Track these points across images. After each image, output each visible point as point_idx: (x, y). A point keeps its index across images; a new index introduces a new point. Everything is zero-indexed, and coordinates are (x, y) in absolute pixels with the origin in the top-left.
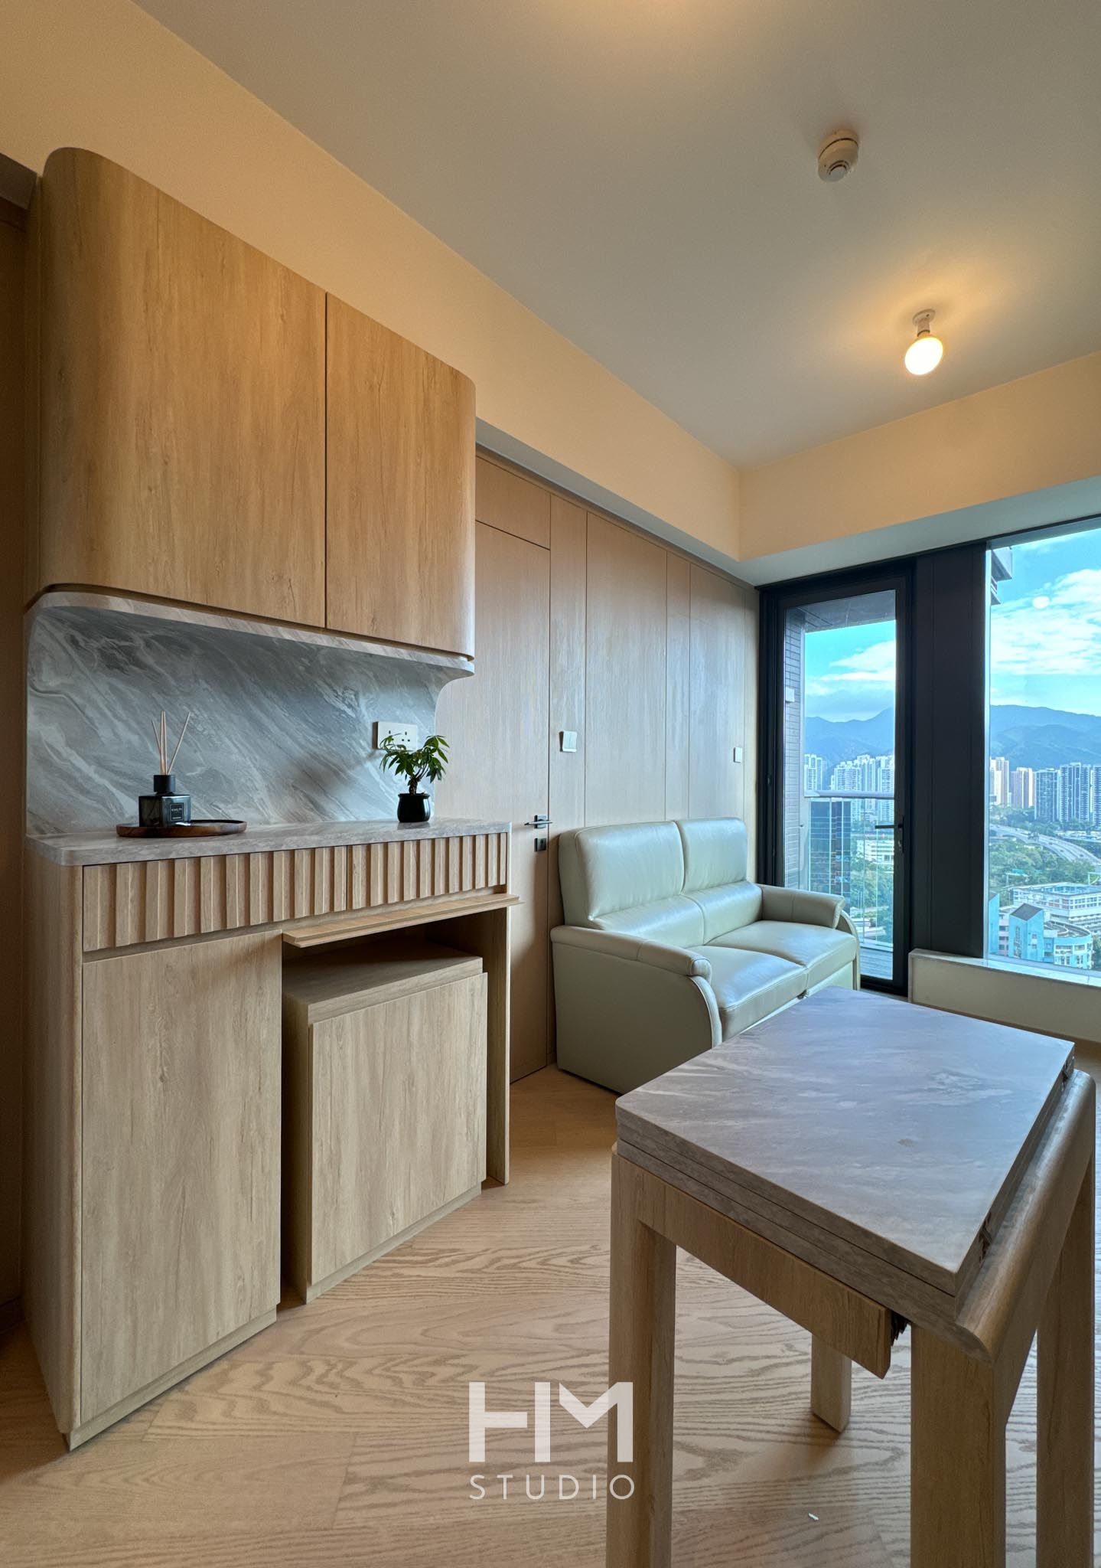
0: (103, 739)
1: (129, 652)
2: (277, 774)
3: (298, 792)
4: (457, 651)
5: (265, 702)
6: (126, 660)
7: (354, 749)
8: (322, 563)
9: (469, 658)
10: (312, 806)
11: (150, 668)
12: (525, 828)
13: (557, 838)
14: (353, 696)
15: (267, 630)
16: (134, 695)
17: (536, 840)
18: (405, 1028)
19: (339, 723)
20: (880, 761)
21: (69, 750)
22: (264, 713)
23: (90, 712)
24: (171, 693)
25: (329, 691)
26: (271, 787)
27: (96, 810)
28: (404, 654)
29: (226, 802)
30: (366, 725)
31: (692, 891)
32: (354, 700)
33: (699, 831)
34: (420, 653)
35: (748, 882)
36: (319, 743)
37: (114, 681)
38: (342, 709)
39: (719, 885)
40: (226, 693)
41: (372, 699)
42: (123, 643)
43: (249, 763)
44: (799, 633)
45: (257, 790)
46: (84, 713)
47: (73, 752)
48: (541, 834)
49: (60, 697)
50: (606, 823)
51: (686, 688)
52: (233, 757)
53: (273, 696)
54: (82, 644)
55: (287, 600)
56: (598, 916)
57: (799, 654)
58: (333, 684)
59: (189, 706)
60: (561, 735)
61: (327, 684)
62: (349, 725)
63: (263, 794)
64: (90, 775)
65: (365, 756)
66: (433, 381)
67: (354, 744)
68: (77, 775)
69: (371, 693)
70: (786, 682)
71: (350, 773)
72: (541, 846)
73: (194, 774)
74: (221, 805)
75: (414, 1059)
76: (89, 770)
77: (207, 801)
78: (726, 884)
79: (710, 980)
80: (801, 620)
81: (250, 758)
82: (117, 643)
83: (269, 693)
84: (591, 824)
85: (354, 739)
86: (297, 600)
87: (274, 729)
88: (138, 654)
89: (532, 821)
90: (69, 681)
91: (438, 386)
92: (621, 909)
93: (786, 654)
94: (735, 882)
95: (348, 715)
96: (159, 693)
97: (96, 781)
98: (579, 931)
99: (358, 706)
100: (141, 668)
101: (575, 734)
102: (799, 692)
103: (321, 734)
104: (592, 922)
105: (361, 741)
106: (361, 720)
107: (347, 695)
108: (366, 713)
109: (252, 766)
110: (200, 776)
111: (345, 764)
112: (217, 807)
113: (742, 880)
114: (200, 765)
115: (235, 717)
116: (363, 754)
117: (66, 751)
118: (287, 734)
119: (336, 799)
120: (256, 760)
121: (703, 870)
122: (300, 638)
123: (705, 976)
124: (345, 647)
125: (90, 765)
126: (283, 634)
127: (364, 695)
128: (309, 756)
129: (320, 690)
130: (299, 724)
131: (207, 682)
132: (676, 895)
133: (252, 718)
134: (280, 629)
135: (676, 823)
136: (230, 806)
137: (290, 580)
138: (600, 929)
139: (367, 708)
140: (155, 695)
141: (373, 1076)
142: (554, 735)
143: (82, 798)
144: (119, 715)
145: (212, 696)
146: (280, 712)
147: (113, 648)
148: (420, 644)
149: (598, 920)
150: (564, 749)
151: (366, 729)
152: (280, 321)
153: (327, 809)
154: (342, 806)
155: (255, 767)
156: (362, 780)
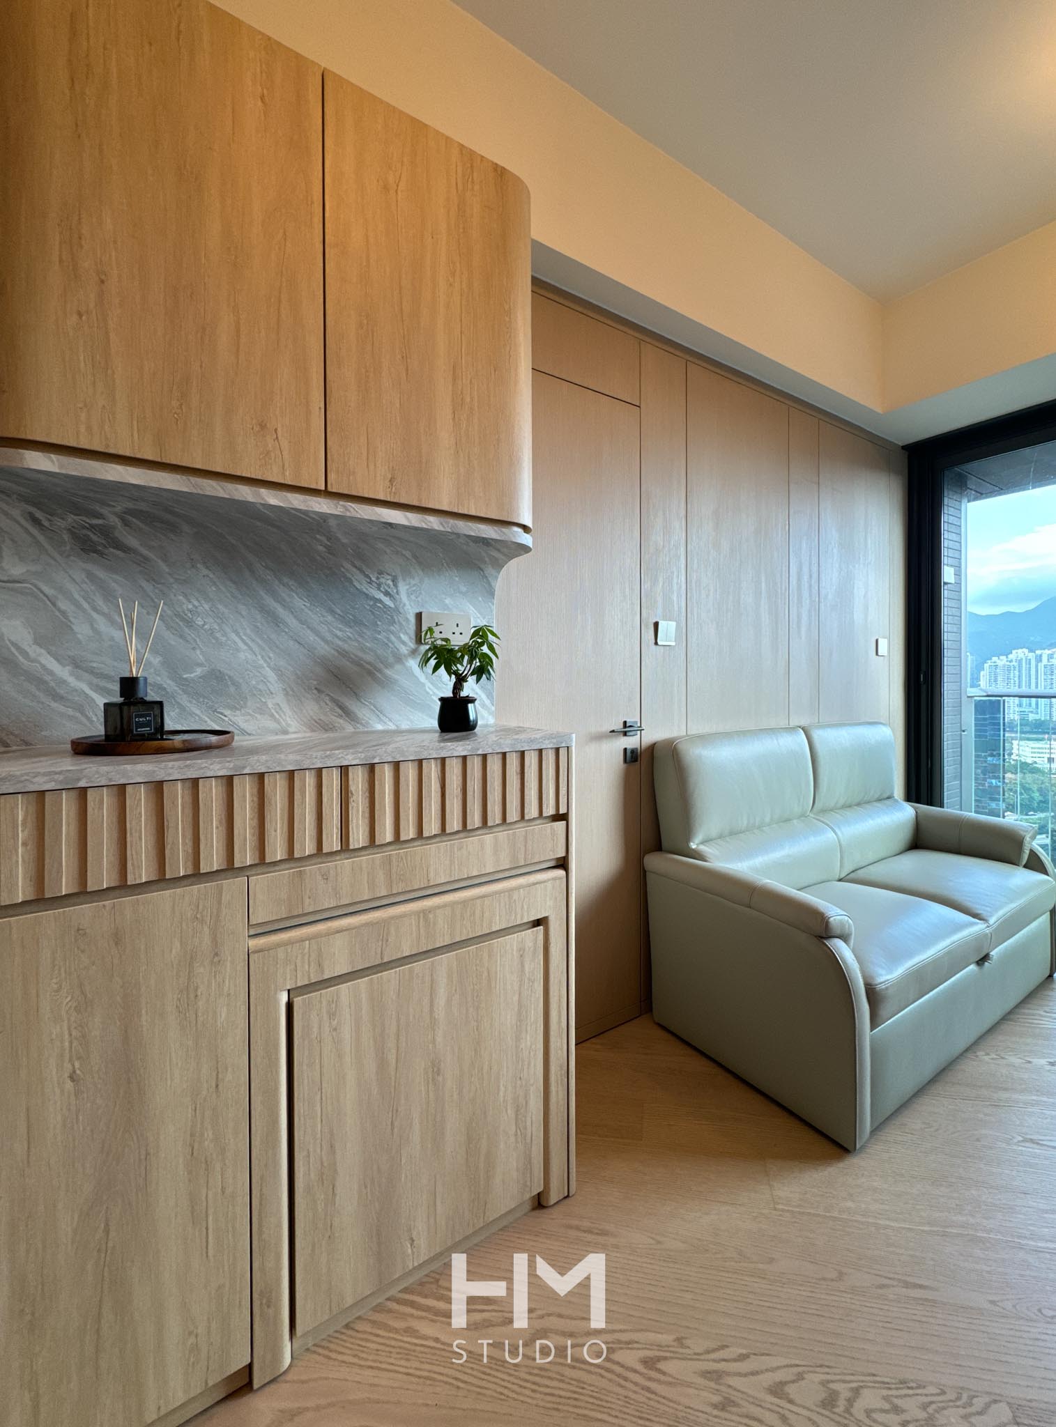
0: (79, 636)
1: (106, 532)
2: (296, 674)
3: (323, 696)
4: (509, 520)
5: (283, 592)
6: (103, 542)
7: (393, 644)
8: (320, 408)
9: (526, 529)
10: (340, 711)
11: (135, 551)
12: (610, 737)
13: (652, 748)
14: (391, 583)
15: (245, 493)
16: (116, 582)
17: (625, 749)
18: (426, 1001)
19: (373, 613)
20: (1041, 656)
21: (39, 650)
22: (278, 602)
23: (63, 605)
24: (163, 581)
25: (361, 577)
26: (288, 689)
27: (71, 718)
28: (433, 522)
29: (233, 708)
30: (409, 617)
31: (824, 811)
32: (392, 586)
33: (832, 739)
34: (456, 522)
35: (897, 801)
36: (349, 638)
37: (89, 566)
38: (377, 597)
39: (858, 804)
40: (231, 580)
41: (414, 585)
42: (95, 522)
43: (261, 662)
44: (960, 502)
45: (272, 693)
46: (54, 604)
47: (43, 651)
48: (631, 742)
49: (25, 587)
50: (714, 730)
51: (815, 569)
52: (242, 656)
53: (290, 583)
54: (46, 523)
55: (273, 455)
56: (702, 843)
57: (960, 526)
58: (364, 568)
59: (185, 596)
60: (656, 625)
61: (356, 567)
62: (385, 616)
63: (280, 698)
64: (65, 678)
65: (406, 652)
66: (470, 180)
67: (393, 638)
68: (47, 678)
69: (414, 578)
70: (945, 560)
71: (388, 672)
72: (631, 757)
73: (192, 675)
74: (227, 712)
75: (439, 1039)
76: (63, 672)
77: (211, 707)
78: (868, 802)
79: (852, 942)
80: (961, 485)
81: (262, 657)
82: (88, 521)
83: (286, 580)
84: (694, 730)
85: (392, 633)
86: (285, 453)
87: (292, 622)
88: (117, 534)
89: (620, 726)
90: (33, 568)
91: (477, 187)
92: (733, 833)
93: (944, 526)
94: (879, 800)
95: (385, 606)
96: (148, 581)
97: (72, 685)
98: (677, 861)
99: (398, 593)
100: (124, 552)
101: (673, 624)
102: (960, 571)
103: (351, 627)
104: (693, 850)
105: (402, 636)
106: (401, 611)
107: (382, 580)
108: (407, 603)
109: (265, 665)
110: (200, 678)
111: (382, 663)
112: (222, 714)
113: (889, 798)
114: (201, 665)
115: (241, 607)
116: (404, 650)
117: (34, 650)
118: (309, 627)
119: (370, 703)
120: (270, 658)
121: (836, 786)
122: (290, 503)
123: (845, 938)
124: (354, 514)
125: (64, 665)
126: (266, 498)
127: (404, 580)
128: (336, 654)
129: (348, 575)
130: (323, 616)
131: (207, 568)
132: (803, 816)
133: (264, 610)
134: (263, 491)
135: (803, 729)
136: (238, 712)
137: (276, 430)
138: (706, 861)
139: (408, 596)
140: (144, 584)
141: (382, 1063)
142: (647, 626)
143: (54, 705)
144: (98, 608)
145: (215, 584)
146: (299, 602)
147: (84, 527)
148: (455, 510)
149: (702, 848)
150: (659, 643)
151: (407, 620)
152: (260, 103)
153: (360, 715)
154: (379, 712)
155: (269, 667)
156: (404, 681)
